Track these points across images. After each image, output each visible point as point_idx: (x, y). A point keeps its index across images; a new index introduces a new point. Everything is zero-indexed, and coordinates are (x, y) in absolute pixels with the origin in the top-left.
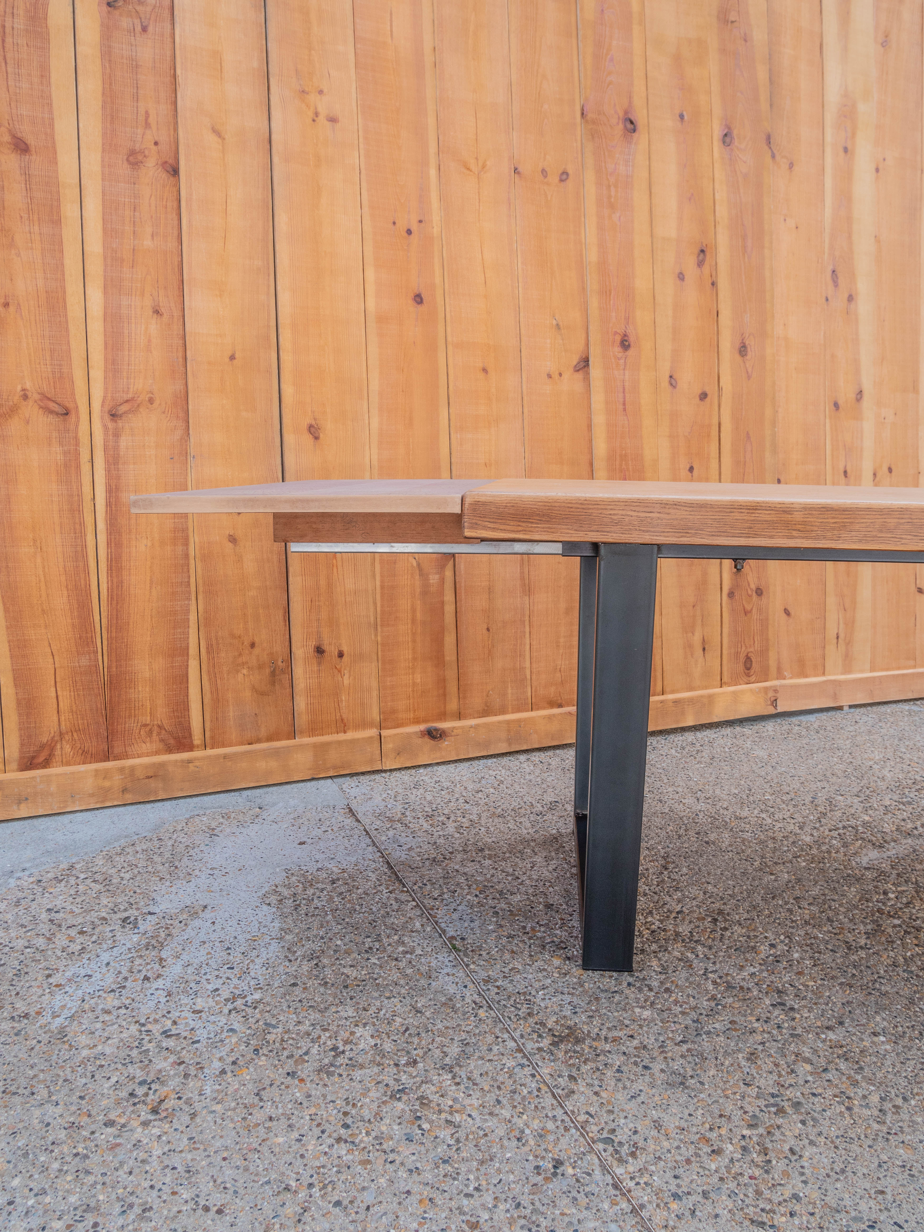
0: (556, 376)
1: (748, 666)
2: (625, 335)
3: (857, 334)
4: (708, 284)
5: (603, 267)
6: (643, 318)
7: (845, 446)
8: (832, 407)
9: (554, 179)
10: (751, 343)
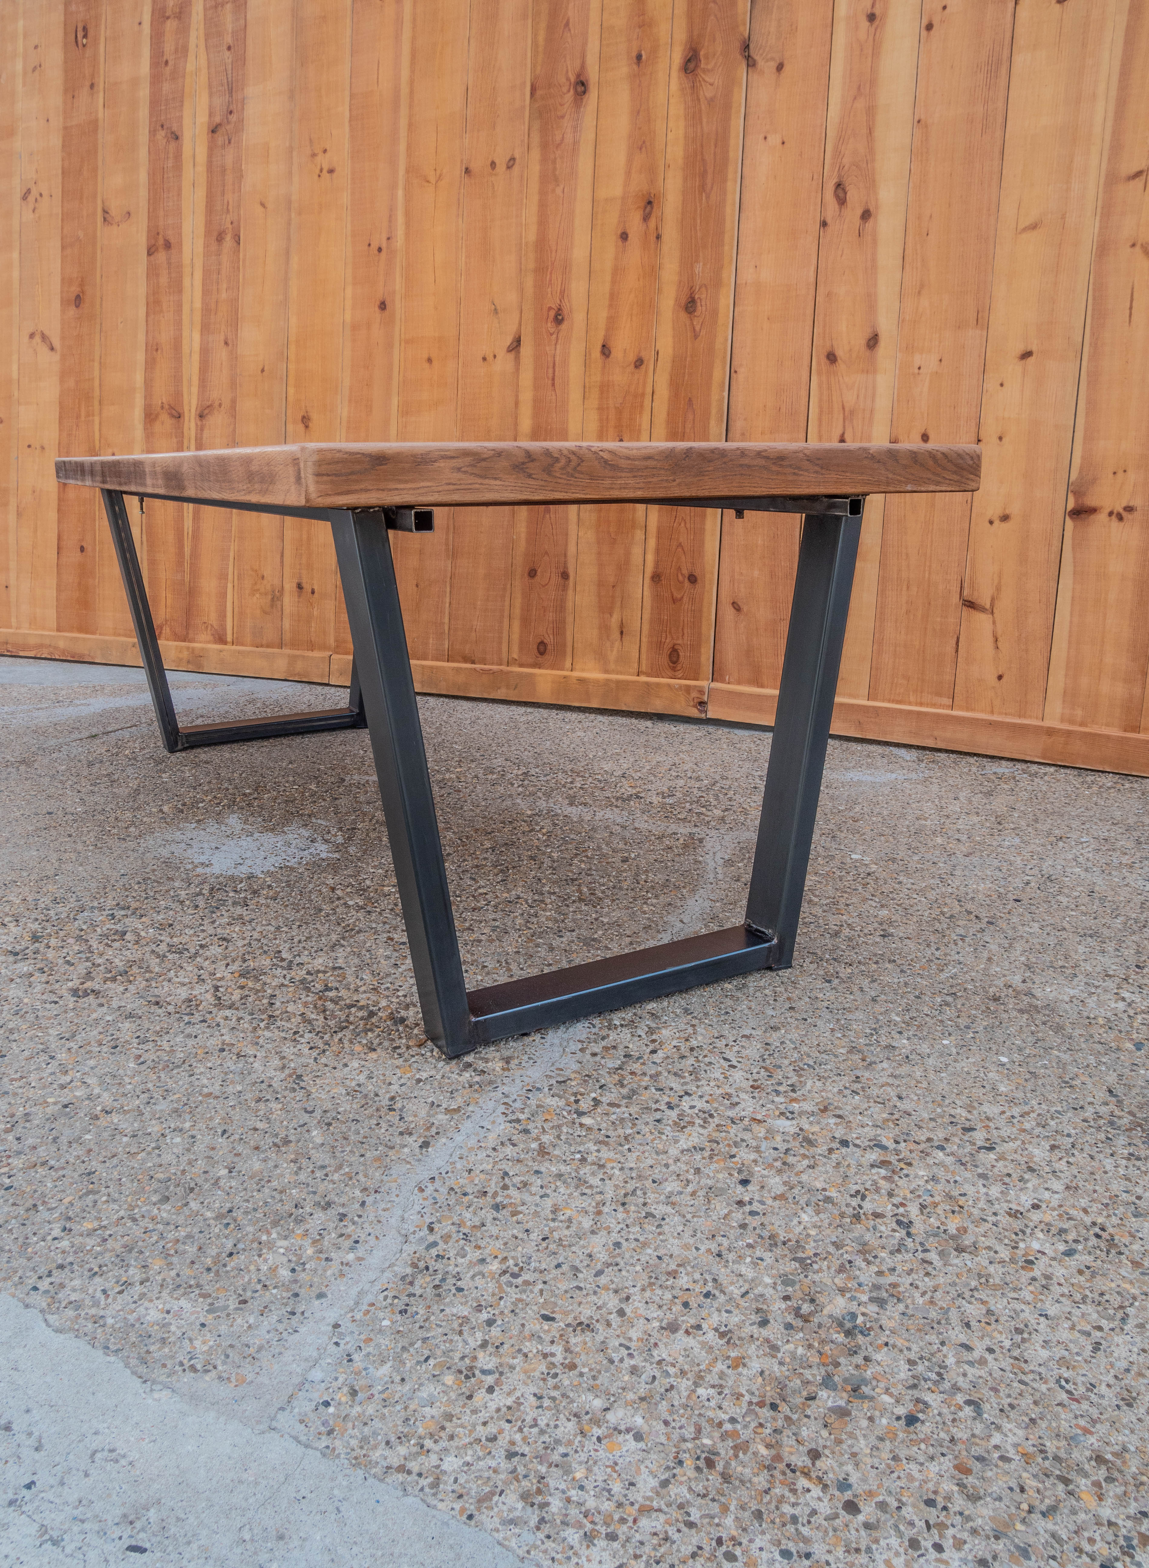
0: (490, 357)
1: (674, 659)
2: (559, 309)
3: (874, 260)
4: (653, 238)
5: (541, 244)
6: (578, 289)
7: (843, 408)
8: (824, 360)
9: (501, 168)
10: (702, 296)
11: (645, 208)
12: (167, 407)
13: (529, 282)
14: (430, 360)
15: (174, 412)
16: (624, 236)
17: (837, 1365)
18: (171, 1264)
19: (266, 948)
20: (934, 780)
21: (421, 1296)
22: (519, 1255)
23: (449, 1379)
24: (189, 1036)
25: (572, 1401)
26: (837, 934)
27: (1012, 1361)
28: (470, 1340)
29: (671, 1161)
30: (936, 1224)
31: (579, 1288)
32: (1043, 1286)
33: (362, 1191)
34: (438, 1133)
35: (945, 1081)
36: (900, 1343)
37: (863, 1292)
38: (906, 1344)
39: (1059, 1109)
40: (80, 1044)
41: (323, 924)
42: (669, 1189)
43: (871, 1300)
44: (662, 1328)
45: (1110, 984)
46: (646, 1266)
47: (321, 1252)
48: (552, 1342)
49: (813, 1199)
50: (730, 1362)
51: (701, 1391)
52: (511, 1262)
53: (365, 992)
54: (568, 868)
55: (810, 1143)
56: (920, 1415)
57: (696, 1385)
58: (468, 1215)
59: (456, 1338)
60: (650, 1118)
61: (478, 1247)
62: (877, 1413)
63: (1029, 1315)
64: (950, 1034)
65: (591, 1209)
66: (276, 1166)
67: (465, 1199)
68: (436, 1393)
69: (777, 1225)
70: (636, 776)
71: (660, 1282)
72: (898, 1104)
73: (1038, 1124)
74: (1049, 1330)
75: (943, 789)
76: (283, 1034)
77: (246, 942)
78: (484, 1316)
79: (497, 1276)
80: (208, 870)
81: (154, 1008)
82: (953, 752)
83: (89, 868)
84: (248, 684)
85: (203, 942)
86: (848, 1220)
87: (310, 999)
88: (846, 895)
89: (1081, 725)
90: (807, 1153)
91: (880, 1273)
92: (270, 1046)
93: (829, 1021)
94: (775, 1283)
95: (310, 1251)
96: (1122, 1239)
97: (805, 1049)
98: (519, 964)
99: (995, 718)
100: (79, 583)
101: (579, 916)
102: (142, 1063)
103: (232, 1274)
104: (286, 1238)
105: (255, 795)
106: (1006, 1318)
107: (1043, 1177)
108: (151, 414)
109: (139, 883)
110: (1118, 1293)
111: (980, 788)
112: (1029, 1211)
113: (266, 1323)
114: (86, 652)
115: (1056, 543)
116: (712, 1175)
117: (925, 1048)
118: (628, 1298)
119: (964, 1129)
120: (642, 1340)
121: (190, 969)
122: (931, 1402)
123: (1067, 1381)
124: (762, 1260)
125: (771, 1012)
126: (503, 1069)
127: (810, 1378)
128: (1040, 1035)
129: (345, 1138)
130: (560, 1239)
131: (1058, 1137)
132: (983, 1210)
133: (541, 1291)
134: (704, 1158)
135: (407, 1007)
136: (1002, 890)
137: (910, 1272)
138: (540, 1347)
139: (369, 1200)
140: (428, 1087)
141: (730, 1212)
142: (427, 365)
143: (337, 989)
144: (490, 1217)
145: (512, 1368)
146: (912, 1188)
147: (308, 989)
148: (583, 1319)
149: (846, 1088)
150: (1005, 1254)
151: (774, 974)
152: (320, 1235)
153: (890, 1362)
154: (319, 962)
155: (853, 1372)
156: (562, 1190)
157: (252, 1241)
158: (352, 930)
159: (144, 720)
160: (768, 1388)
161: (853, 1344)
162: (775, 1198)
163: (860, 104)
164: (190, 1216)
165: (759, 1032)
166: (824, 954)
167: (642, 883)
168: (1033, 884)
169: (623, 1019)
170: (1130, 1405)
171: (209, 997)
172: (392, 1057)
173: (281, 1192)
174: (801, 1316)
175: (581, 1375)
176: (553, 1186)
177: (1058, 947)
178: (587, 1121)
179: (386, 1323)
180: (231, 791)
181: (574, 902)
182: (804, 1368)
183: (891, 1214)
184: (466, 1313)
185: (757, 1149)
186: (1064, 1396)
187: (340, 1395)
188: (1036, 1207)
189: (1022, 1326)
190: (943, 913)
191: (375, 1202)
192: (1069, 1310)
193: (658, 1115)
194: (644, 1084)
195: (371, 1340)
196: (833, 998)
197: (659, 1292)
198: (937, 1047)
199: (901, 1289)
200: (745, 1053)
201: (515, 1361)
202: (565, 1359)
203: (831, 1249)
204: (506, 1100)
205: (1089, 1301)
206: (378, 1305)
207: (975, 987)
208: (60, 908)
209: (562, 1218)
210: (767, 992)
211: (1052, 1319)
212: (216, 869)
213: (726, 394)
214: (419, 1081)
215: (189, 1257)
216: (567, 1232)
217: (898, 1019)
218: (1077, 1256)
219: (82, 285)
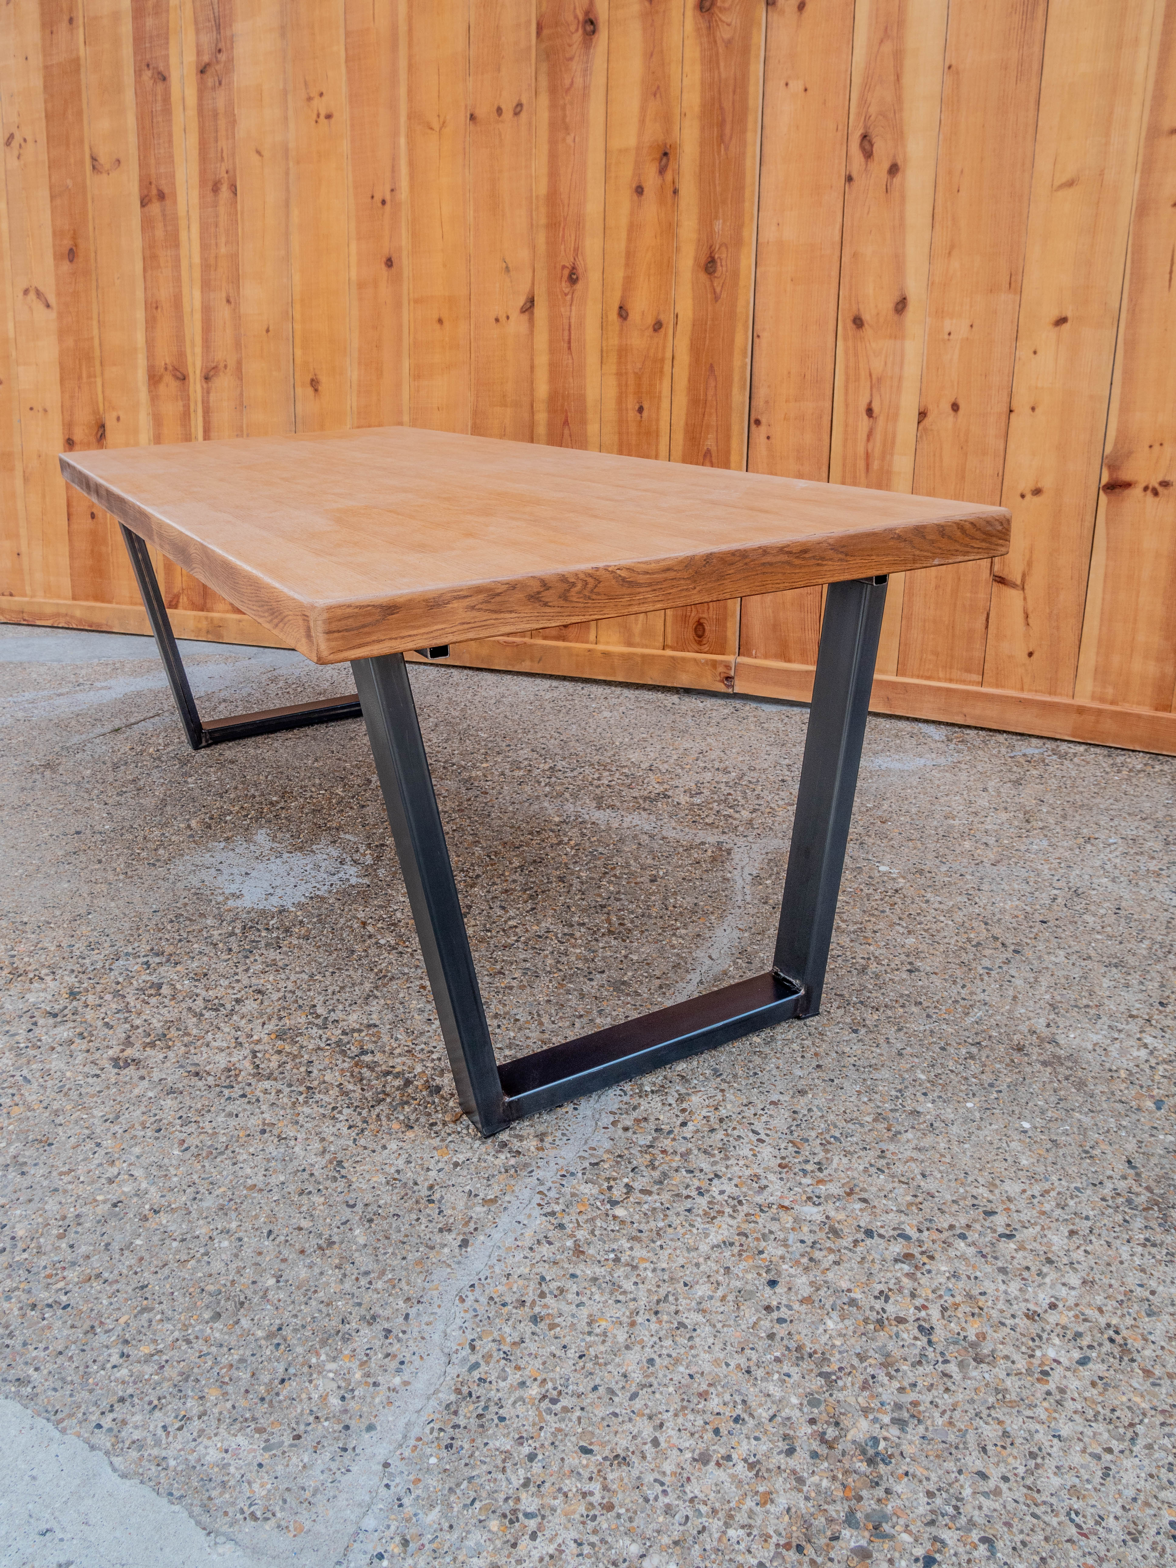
0: (503, 319)
1: (700, 633)
2: (574, 268)
3: (902, 218)
4: (669, 193)
5: (553, 198)
6: (592, 246)
7: (871, 375)
8: (850, 325)
9: (508, 114)
10: (722, 255)
11: (661, 160)
12: (170, 368)
13: (541, 239)
14: (440, 321)
15: (178, 374)
16: (639, 190)
17: (860, 1499)
18: (227, 1393)
19: (300, 1002)
20: (963, 766)
21: (465, 1428)
22: (558, 1377)
23: (494, 1524)
24: (230, 1115)
25: (611, 1548)
26: (863, 970)
27: (1025, 1491)
28: (513, 1479)
29: (701, 1260)
30: (957, 1329)
31: (615, 1415)
32: (1057, 1402)
33: (405, 1302)
34: (476, 1229)
35: (968, 1154)
36: (920, 1472)
37: (886, 1413)
38: (926, 1473)
39: (1079, 1185)
40: (125, 1127)
41: (356, 969)
42: (700, 1293)
43: (894, 1421)
44: (695, 1460)
45: (1133, 1027)
46: (679, 1386)
47: (368, 1376)
48: (591, 1479)
49: (839, 1302)
50: (758, 1498)
51: (731, 1532)
52: (550, 1385)
53: (400, 1055)
54: (596, 892)
55: (835, 1233)
56: (938, 1556)
57: (727, 1525)
58: (507, 1330)
59: (500, 1476)
60: (681, 1207)
61: (518, 1368)
62: (897, 1555)
63: (1042, 1437)
64: (974, 1095)
65: (625, 1320)
66: (322, 1273)
67: (505, 1310)
68: (482, 1541)
69: (803, 1332)
70: (664, 767)
71: (692, 1406)
72: (922, 1184)
73: (1058, 1205)
74: (1061, 1453)
75: (972, 779)
76: (322, 1111)
77: (281, 994)
78: (526, 1450)
79: (537, 1402)
80: (239, 903)
81: (195, 1079)
82: (982, 729)
83: (121, 903)
84: (269, 658)
85: (238, 996)
86: (872, 1327)
87: (346, 1065)
88: (873, 919)
89: (1112, 703)
90: (832, 1246)
91: (901, 1390)
92: (309, 1125)
93: (855, 1082)
94: (801, 1404)
95: (358, 1376)
96: (1135, 1343)
97: (831, 1117)
98: (551, 1015)
99: (1025, 695)
100: (92, 551)
101: (609, 954)
102: (186, 1149)
103: (285, 1404)
104: (334, 1359)
105: (282, 804)
106: (1021, 1440)
107: (1060, 1270)
108: (154, 376)
109: (172, 921)
110: (1129, 1408)
111: (1009, 774)
112: (1046, 1311)
113: (319, 1461)
114: (104, 622)
115: (1089, 518)
116: (741, 1275)
117: (949, 1113)
118: (661, 1425)
119: (985, 1213)
120: (675, 1473)
121: (227, 1030)
122: (949, 1542)
123: (1077, 1514)
124: (789, 1376)
125: (798, 1072)
126: (538, 1149)
127: (834, 1514)
128: (1062, 1093)
129: (387, 1238)
130: (596, 1357)
131: (1077, 1220)
132: (1002, 1311)
133: (579, 1418)
134: (733, 1255)
135: (442, 1073)
136: (1028, 909)
137: (931, 1387)
138: (579, 1485)
139: (413, 1312)
140: (465, 1172)
141: (759, 1319)
142: (437, 326)
143: (372, 1052)
144: (529, 1331)
145: (553, 1510)
146: (933, 1286)
147: (343, 1053)
148: (620, 1451)
149: (871, 1165)
150: (1021, 1364)
151: (801, 1023)
152: (367, 1355)
153: (910, 1495)
154: (354, 1019)
155: (874, 1507)
156: (597, 1297)
157: (303, 1365)
158: (385, 976)
159: (166, 709)
160: (794, 1528)
161: (875, 1474)
162: (801, 1302)
163: (888, 47)
164: (242, 1335)
165: (787, 1098)
166: (851, 996)
167: (671, 908)
168: (1059, 900)
169: (654, 1084)
170: (1135, 1540)
171: (247, 1065)
172: (429, 1137)
173: (328, 1305)
174: (826, 1442)
175: (619, 1516)
176: (588, 1292)
177: (1083, 980)
178: (620, 1212)
179: (433, 1460)
180: (258, 799)
181: (603, 935)
182: (828, 1503)
183: (913, 1318)
184: (508, 1447)
185: (785, 1244)
186: (1074, 1530)
187: (392, 1546)
188: (1053, 1306)
189: (1035, 1450)
190: (969, 940)
191: (418, 1315)
192: (1081, 1429)
193: (688, 1204)
194: (674, 1165)
195: (420, 1480)
196: (859, 1052)
197: (691, 1417)
198: (961, 1111)
199: (921, 1408)
200: (774, 1123)
201: (557, 1502)
202: (603, 1498)
203: (855, 1361)
204: (541, 1188)
205: (1100, 1418)
206: (425, 1439)
207: (1000, 1034)
208: (95, 956)
209: (598, 1331)
210: (795, 1046)
211: (1065, 1440)
212: (247, 902)
213: (748, 360)
214: (456, 1165)
215: (243, 1384)
216: (602, 1348)
217: (923, 1077)
218: (1090, 1365)
219: (74, 238)
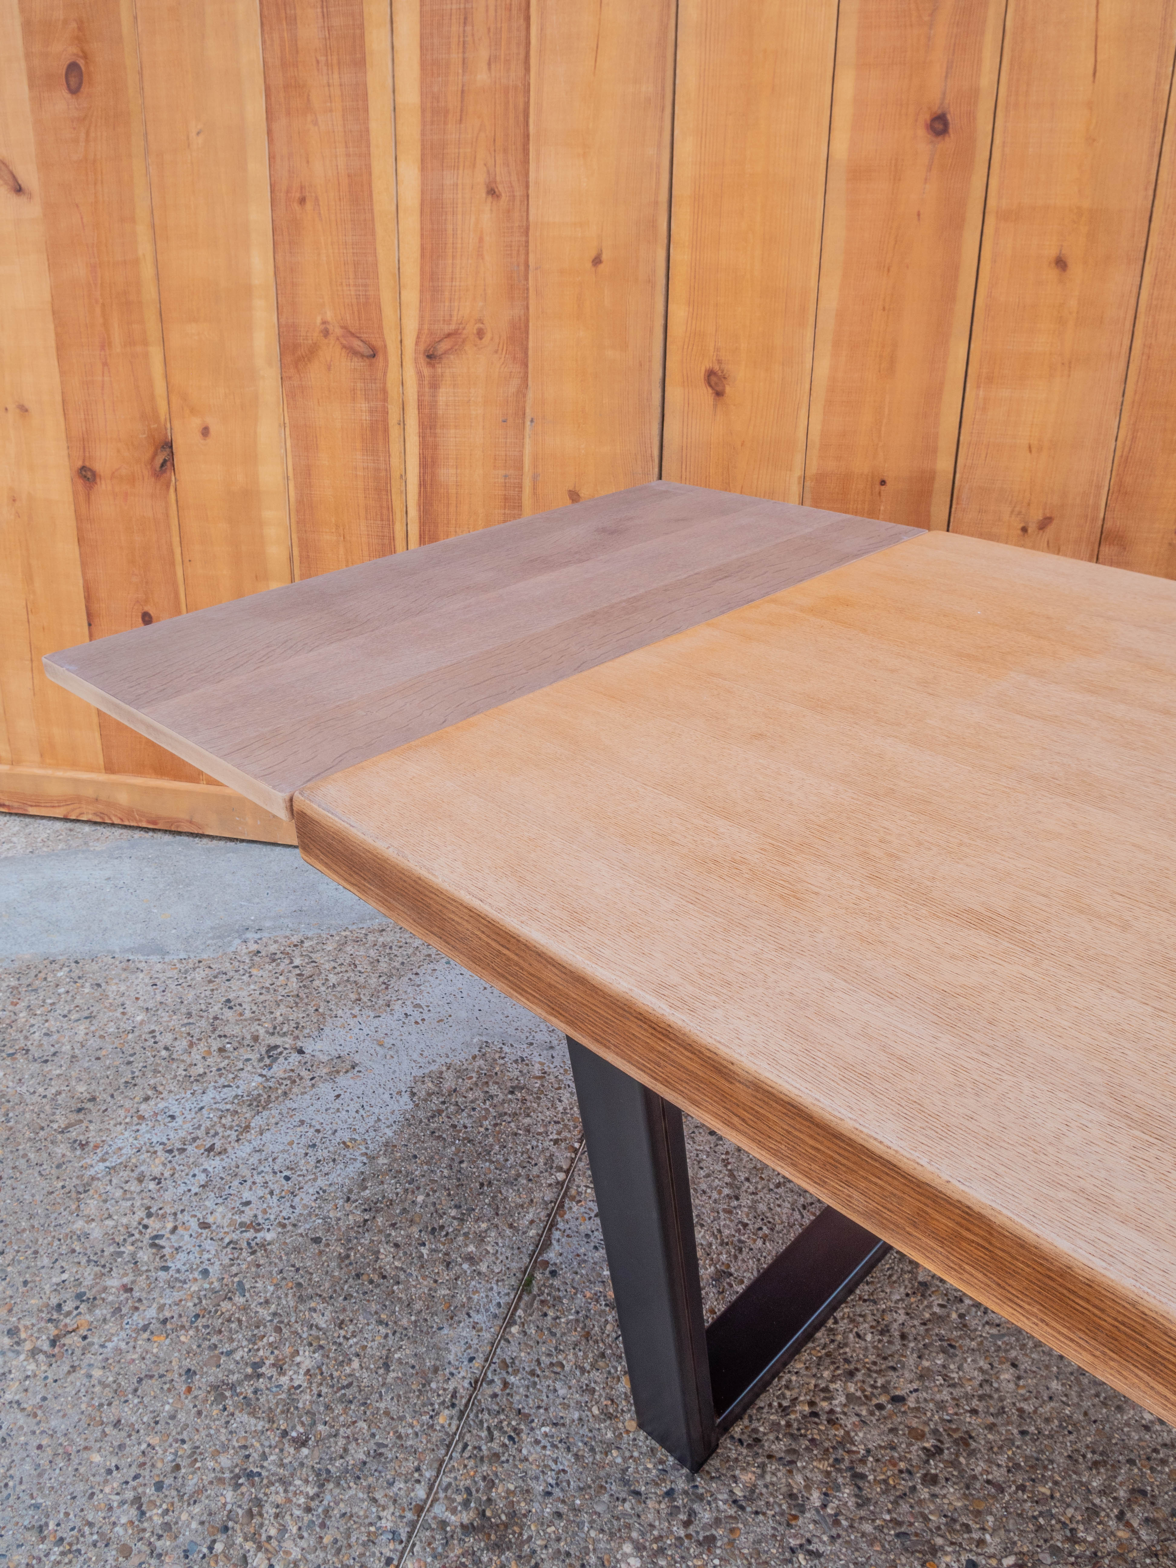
12: (338, 331)
14: (1061, 263)
15: (357, 344)
108: (296, 346)
114: (183, 816)
142: (1051, 274)
219: (81, 38)
